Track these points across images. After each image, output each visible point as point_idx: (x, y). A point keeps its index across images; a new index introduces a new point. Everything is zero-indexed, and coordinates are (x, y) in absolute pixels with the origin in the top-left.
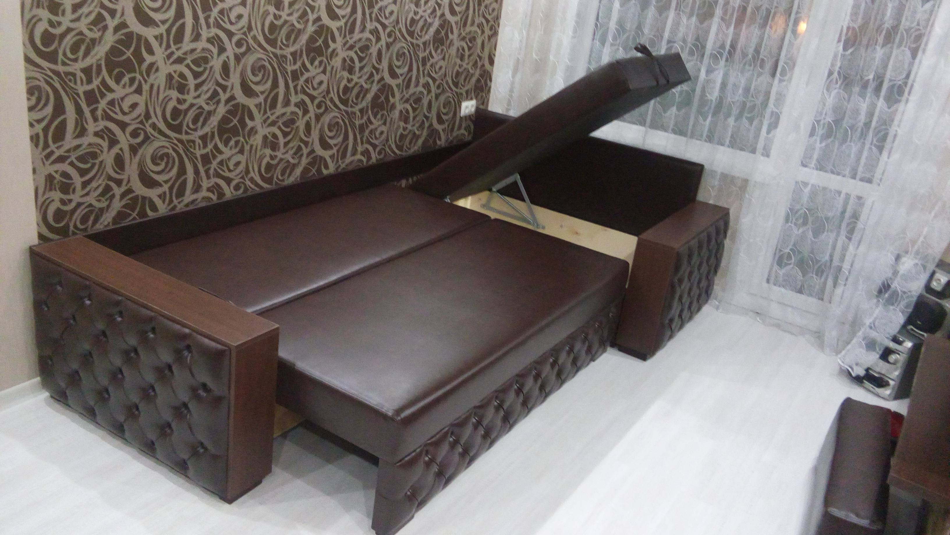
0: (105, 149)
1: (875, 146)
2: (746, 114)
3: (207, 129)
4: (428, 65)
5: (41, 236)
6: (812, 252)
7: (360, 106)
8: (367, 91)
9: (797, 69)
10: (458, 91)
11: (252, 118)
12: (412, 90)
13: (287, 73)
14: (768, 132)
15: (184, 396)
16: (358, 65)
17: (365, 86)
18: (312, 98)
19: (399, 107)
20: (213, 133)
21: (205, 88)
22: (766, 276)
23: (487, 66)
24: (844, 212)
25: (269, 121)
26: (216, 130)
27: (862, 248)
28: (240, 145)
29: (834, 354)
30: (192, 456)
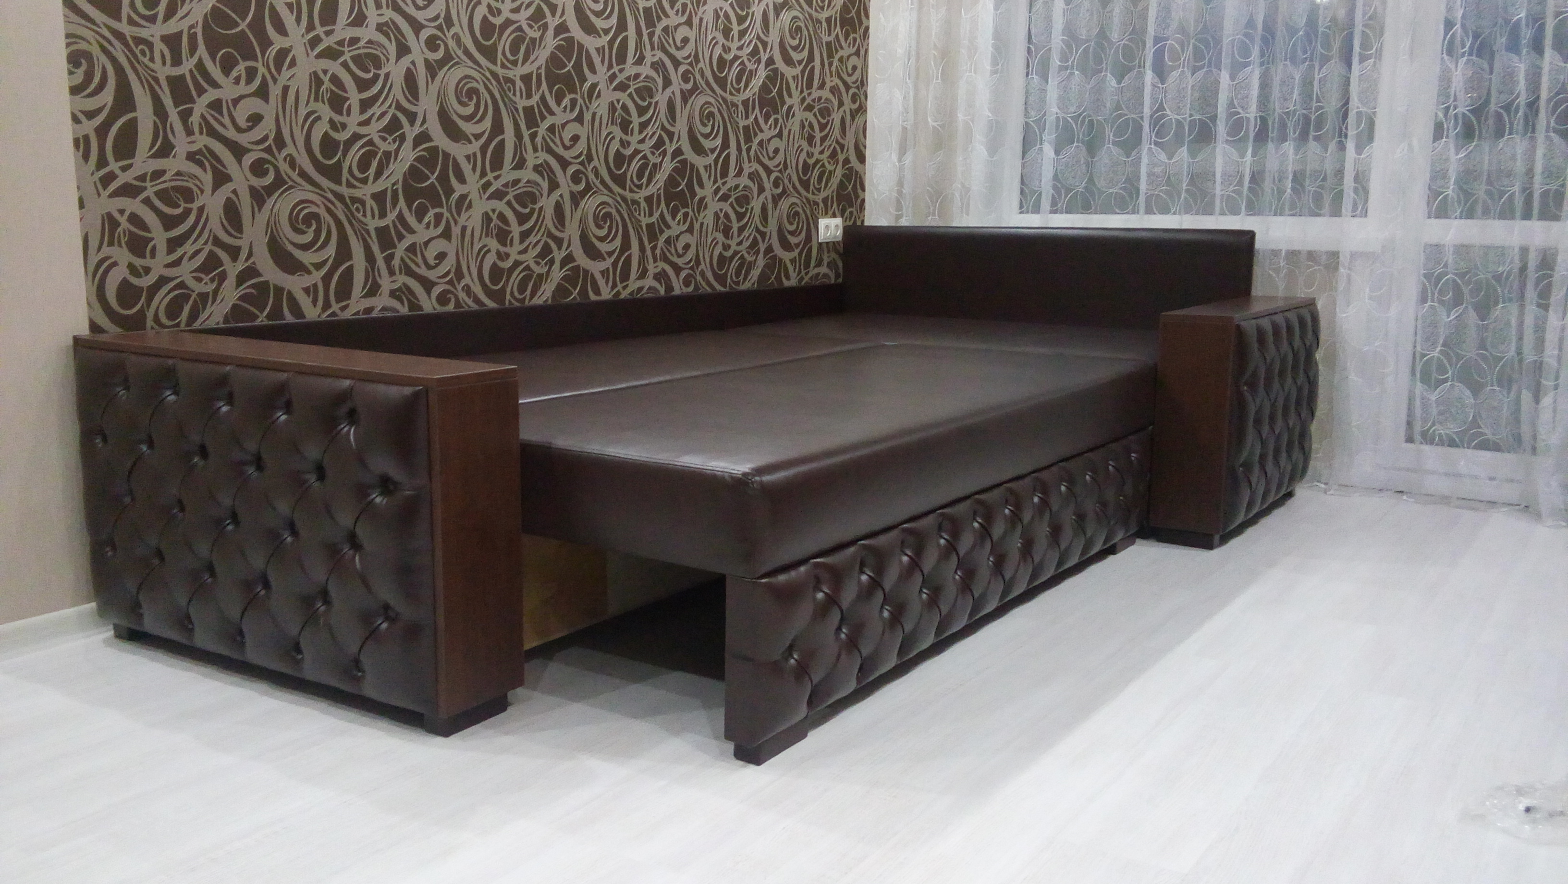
0: (208, 188)
2: (1312, 133)
3: (384, 184)
4: (755, 141)
5: (94, 327)
7: (646, 192)
8: (657, 167)
10: (811, 197)
11: (462, 180)
13: (516, 109)
15: (348, 517)
16: (636, 119)
17: (653, 158)
18: (564, 164)
19: (713, 206)
20: (395, 192)
21: (377, 110)
22: (1403, 428)
23: (855, 163)
25: (491, 189)
26: (400, 187)
28: (444, 223)
30: (368, 639)
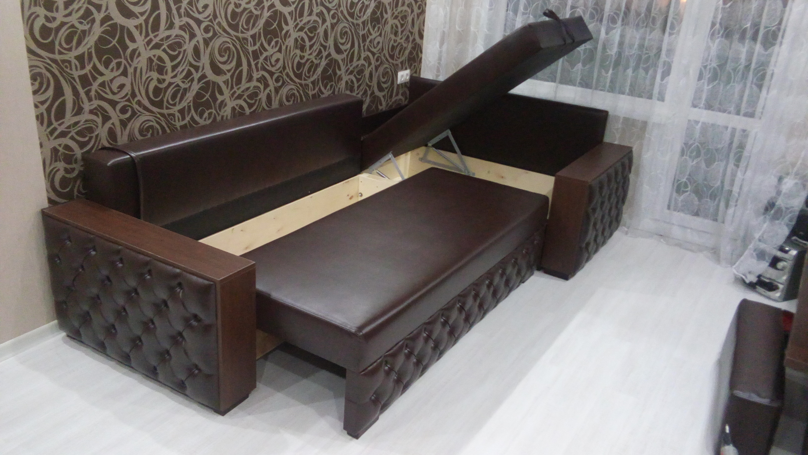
0: (100, 125)
1: (756, 84)
2: (641, 65)
3: (184, 104)
4: (368, 41)
5: (50, 201)
6: (705, 180)
7: (312, 79)
8: (317, 66)
9: (684, 23)
10: (395, 62)
11: (221, 93)
12: (355, 63)
13: (249, 53)
14: (662, 79)
15: (179, 326)
16: (308, 44)
17: (316, 62)
18: (271, 74)
19: (345, 78)
20: (189, 107)
21: (180, 69)
22: (667, 203)
23: (418, 40)
24: (731, 143)
25: (236, 95)
26: (191, 104)
27: (749, 173)
28: (213, 116)
29: (729, 266)
30: (189, 377)
